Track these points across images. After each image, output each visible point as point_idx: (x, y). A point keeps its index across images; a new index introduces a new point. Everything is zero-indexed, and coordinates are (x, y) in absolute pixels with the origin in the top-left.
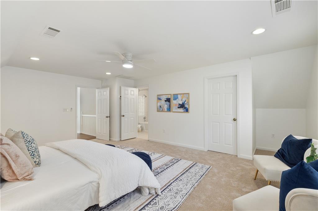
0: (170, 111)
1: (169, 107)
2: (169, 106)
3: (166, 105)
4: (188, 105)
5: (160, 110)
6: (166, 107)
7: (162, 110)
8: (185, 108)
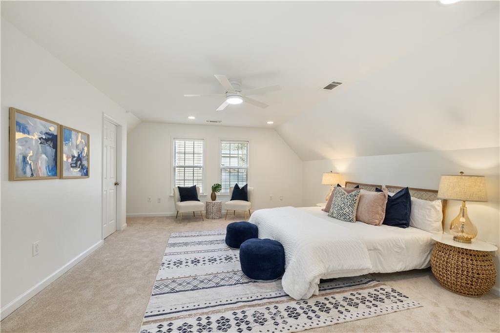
0: (55, 175)
1: (53, 164)
2: (52, 158)
3: (44, 156)
4: (88, 160)
5: (25, 173)
6: (43, 162)
7: (32, 175)
8: (82, 167)
